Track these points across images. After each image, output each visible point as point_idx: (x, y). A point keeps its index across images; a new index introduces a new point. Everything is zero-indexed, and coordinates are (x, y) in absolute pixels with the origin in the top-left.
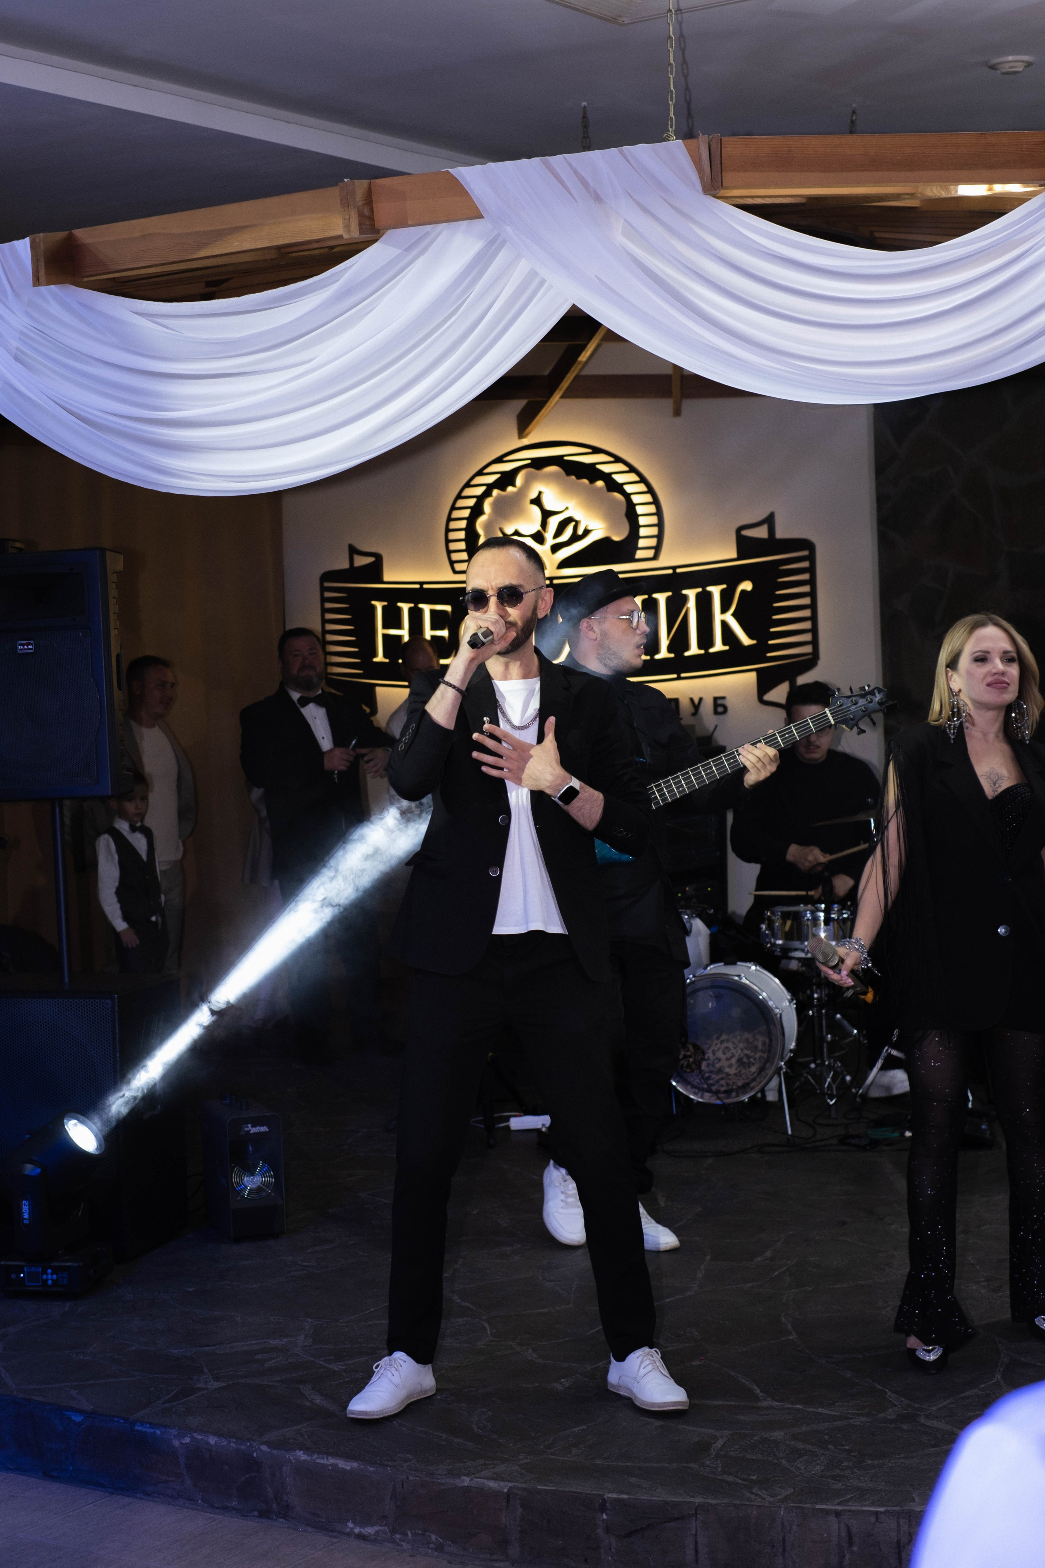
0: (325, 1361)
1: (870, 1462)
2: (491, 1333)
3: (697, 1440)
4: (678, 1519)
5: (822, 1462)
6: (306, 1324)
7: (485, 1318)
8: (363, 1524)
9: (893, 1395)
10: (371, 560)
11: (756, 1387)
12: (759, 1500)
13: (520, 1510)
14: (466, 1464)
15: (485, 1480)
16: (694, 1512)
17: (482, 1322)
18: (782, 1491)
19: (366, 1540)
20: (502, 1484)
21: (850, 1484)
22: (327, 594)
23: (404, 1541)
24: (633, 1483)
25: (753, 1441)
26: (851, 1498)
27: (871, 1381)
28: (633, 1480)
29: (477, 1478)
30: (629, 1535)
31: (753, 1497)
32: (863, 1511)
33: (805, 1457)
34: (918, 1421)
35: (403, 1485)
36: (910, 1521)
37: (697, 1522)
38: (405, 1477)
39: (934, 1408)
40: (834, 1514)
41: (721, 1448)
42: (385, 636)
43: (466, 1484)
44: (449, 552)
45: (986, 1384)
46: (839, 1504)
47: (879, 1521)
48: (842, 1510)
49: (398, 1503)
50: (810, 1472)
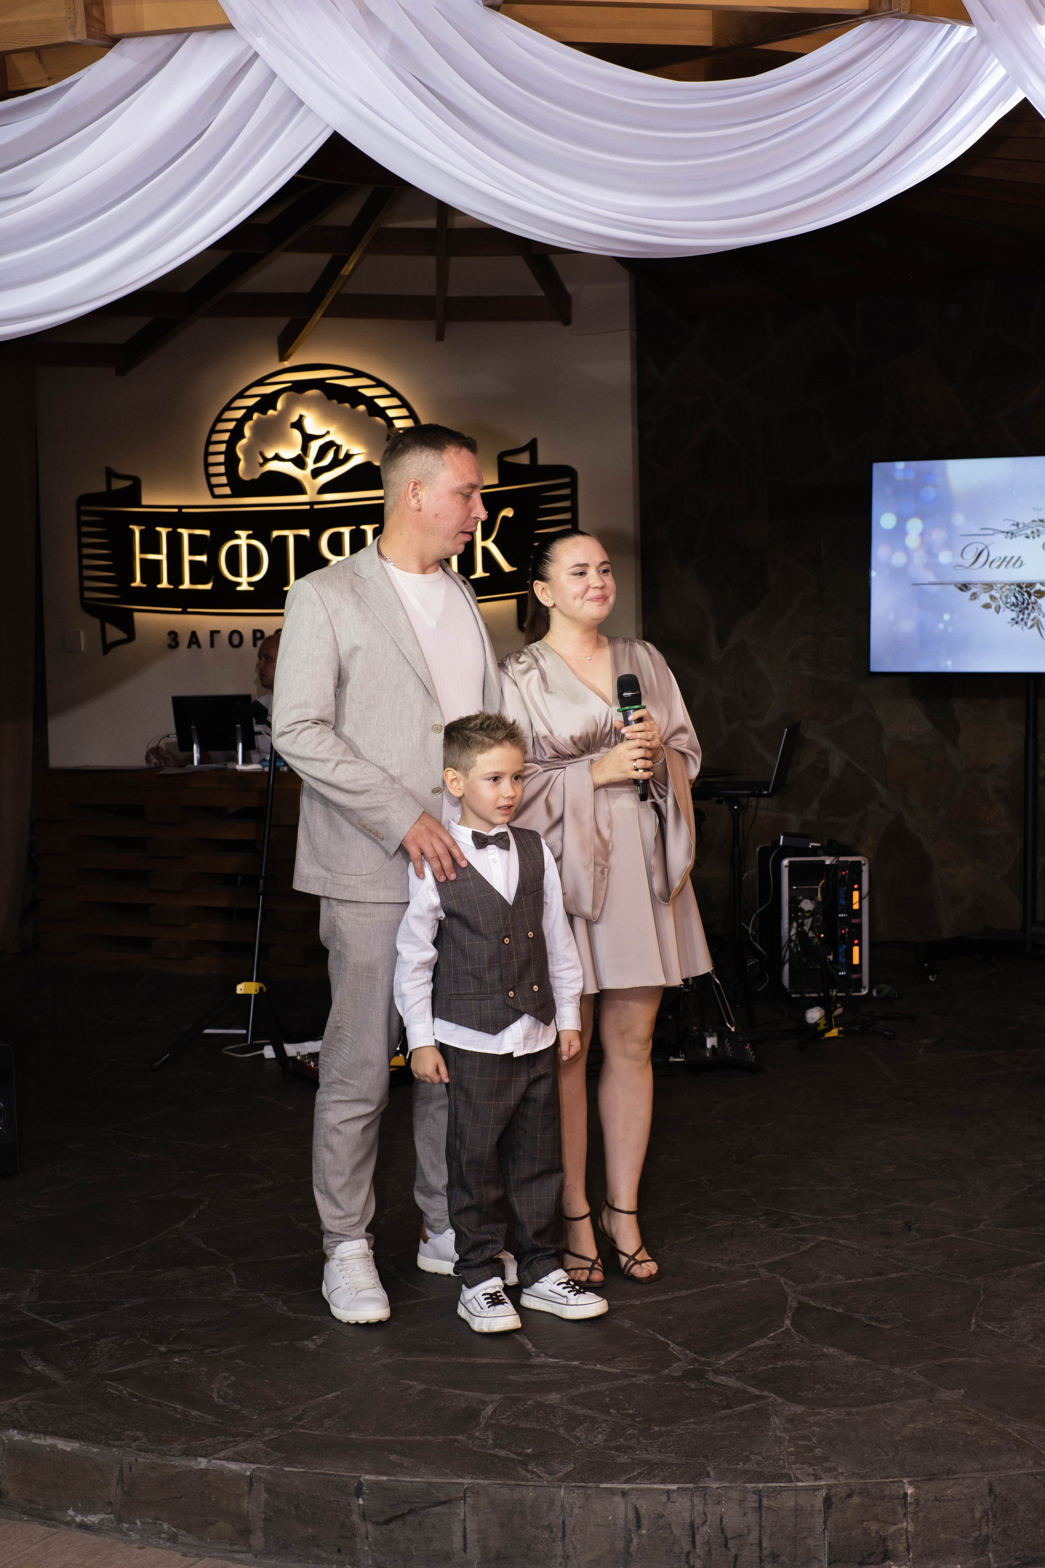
0: (50, 1319)
1: (657, 1429)
2: (237, 1282)
3: (464, 1405)
4: (444, 1503)
5: (604, 1431)
6: (33, 1275)
7: (231, 1265)
8: (85, 1511)
9: (677, 1348)
10: (127, 483)
11: (527, 1341)
12: (536, 1479)
13: (265, 1495)
14: (204, 1441)
15: (224, 1463)
16: (462, 1495)
17: (228, 1271)
18: (562, 1467)
19: (88, 1530)
20: (244, 1466)
21: (636, 1457)
22: (84, 518)
23: (132, 1531)
24: (394, 1462)
25: (527, 1406)
26: (640, 1474)
27: (652, 1332)
28: (393, 1457)
29: (216, 1459)
30: (388, 1522)
31: (529, 1475)
32: (653, 1490)
33: (585, 1425)
34: (706, 1378)
35: (131, 1469)
36: (705, 1499)
37: (466, 1505)
38: (133, 1459)
39: (722, 1362)
40: (620, 1494)
41: (491, 1415)
42: (143, 561)
43: (203, 1466)
44: (209, 476)
45: (775, 1333)
46: (626, 1482)
47: (671, 1500)
48: (629, 1489)
49: (126, 1488)
50: (592, 1443)
